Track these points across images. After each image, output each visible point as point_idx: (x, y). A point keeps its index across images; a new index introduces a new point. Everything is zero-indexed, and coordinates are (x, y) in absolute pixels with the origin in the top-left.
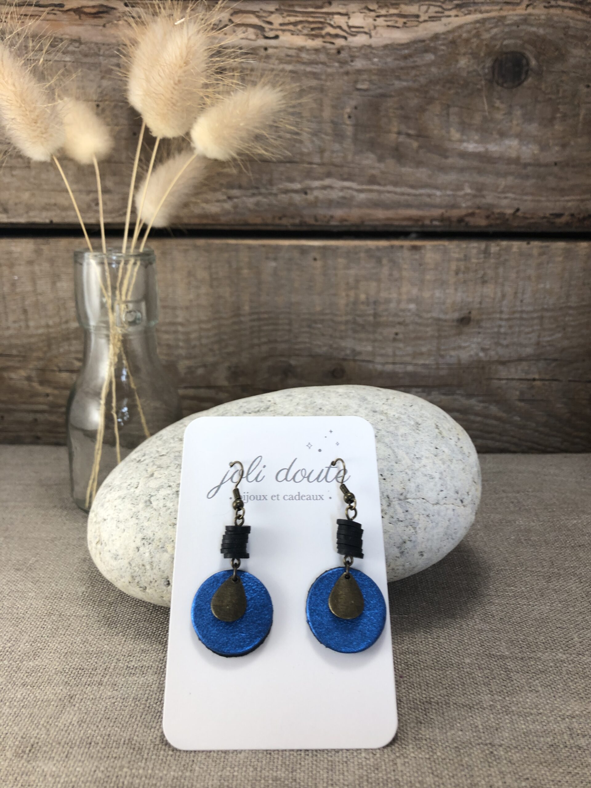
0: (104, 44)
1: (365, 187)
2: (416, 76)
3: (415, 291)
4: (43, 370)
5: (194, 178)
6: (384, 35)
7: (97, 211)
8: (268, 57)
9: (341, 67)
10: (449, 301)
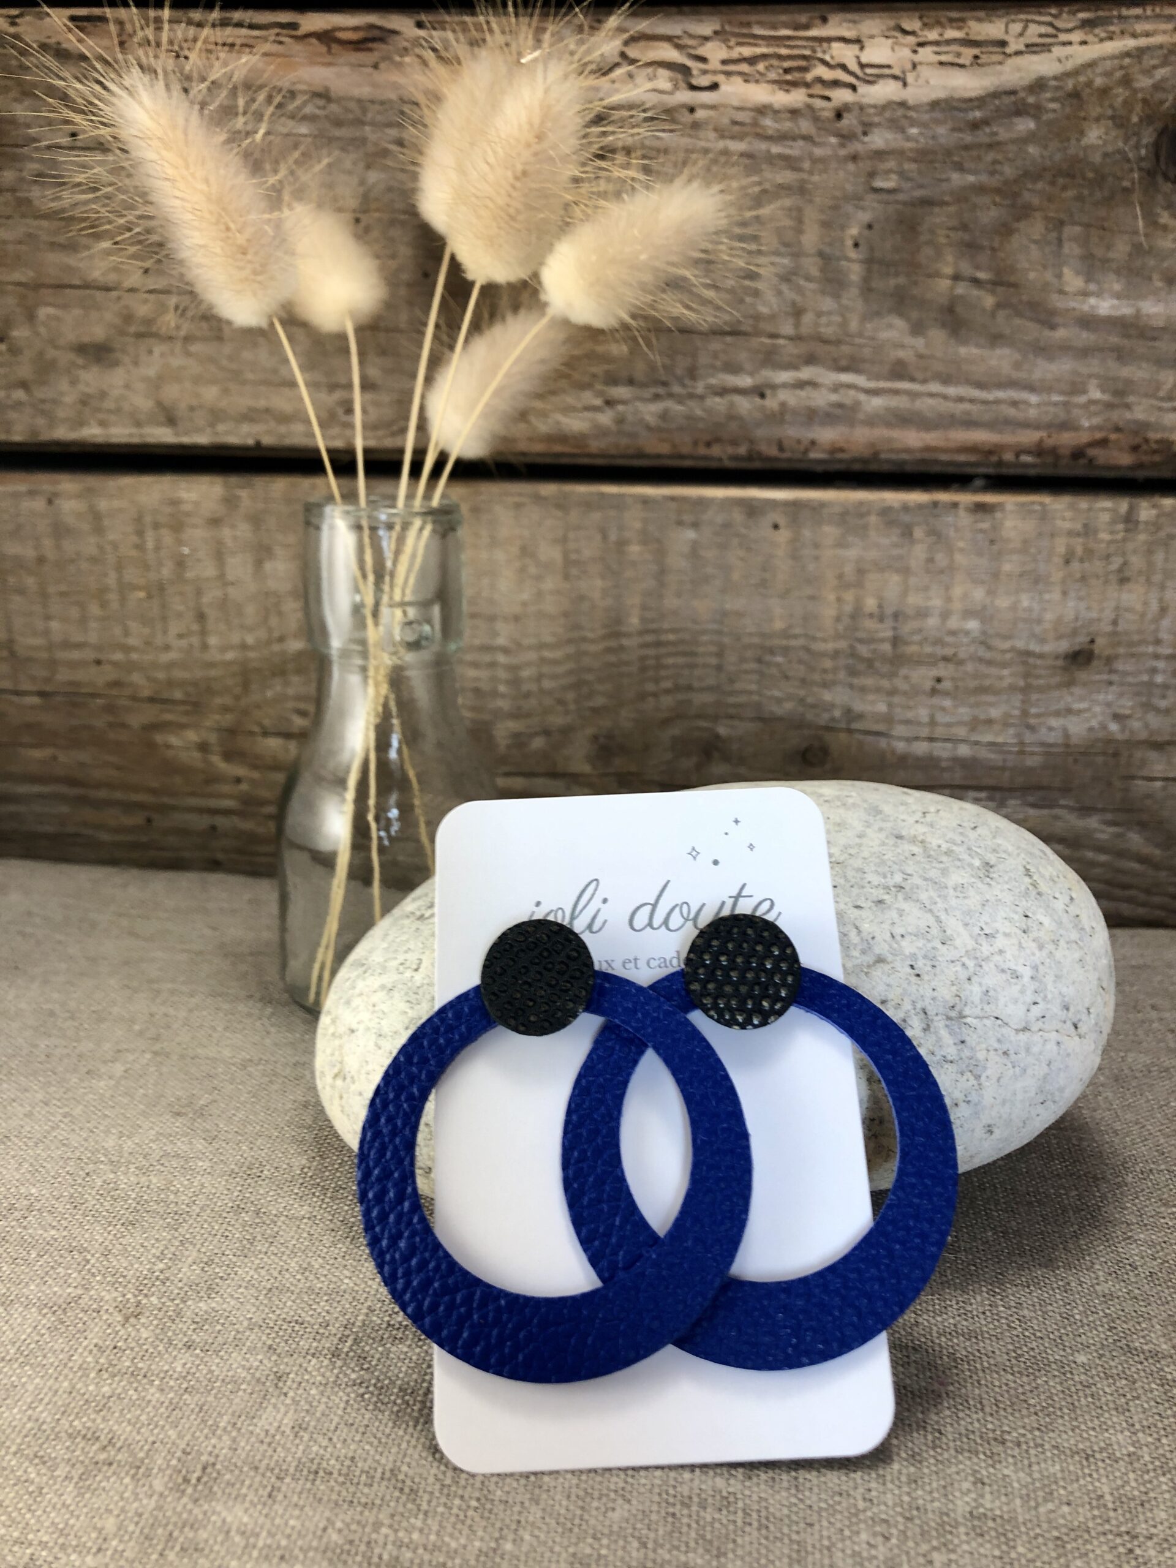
0: (372, 102)
1: (883, 384)
2: (995, 162)
3: (979, 594)
4: (232, 732)
5: (542, 361)
6: (932, 82)
7: (351, 426)
8: (696, 126)
9: (843, 145)
10: (1049, 616)
